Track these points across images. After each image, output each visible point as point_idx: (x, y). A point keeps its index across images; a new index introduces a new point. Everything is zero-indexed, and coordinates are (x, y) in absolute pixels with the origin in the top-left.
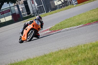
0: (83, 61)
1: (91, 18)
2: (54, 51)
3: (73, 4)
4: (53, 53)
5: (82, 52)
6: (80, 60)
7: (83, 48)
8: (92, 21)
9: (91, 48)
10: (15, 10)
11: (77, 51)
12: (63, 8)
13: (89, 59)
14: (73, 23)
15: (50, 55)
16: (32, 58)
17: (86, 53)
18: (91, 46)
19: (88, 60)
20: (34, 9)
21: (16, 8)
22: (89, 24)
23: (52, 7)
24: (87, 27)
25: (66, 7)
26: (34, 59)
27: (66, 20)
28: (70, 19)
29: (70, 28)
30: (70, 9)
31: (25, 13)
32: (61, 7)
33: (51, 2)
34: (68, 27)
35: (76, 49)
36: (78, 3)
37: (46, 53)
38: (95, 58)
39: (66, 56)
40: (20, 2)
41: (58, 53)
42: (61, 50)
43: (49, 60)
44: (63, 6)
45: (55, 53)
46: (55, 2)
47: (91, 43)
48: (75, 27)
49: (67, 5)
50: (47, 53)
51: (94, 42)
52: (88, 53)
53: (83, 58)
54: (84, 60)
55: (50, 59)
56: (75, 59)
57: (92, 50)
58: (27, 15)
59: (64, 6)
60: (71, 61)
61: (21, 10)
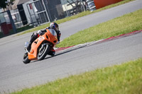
0: (104, 92)
1: (116, 30)
2: (62, 78)
3: (89, 10)
4: (60, 80)
5: (103, 79)
6: (99, 90)
7: (104, 72)
8: (117, 34)
9: (115, 73)
10: (4, 18)
11: (95, 77)
12: (75, 16)
13: (113, 89)
14: (90, 37)
15: (56, 83)
16: (30, 87)
17: (109, 80)
18: (115, 70)
19: (111, 91)
20: (33, 16)
21: (6, 16)
22: (113, 38)
23: (59, 13)
24: (109, 42)
25: (79, 14)
26: (33, 89)
27: (80, 32)
28: (85, 31)
29: (85, 44)
30: (85, 17)
31: (19, 23)
32: (72, 13)
33: (57, 7)
34: (83, 42)
35: (94, 74)
36: (97, 8)
37: (50, 81)
38: (121, 88)
39: (80, 84)
40: (13, 6)
41: (68, 80)
42: (72, 76)
43: (55, 91)
44: (74, 12)
45: (64, 81)
46: (63, 6)
47: (115, 66)
48: (92, 43)
49: (80, 11)
50: (52, 80)
51: (119, 64)
52: (111, 80)
53: (104, 87)
54: (105, 90)
55: (56, 89)
56: (92, 89)
57: (117, 75)
58: (22, 26)
59: (76, 13)
60: (86, 91)
61: (14, 17)
